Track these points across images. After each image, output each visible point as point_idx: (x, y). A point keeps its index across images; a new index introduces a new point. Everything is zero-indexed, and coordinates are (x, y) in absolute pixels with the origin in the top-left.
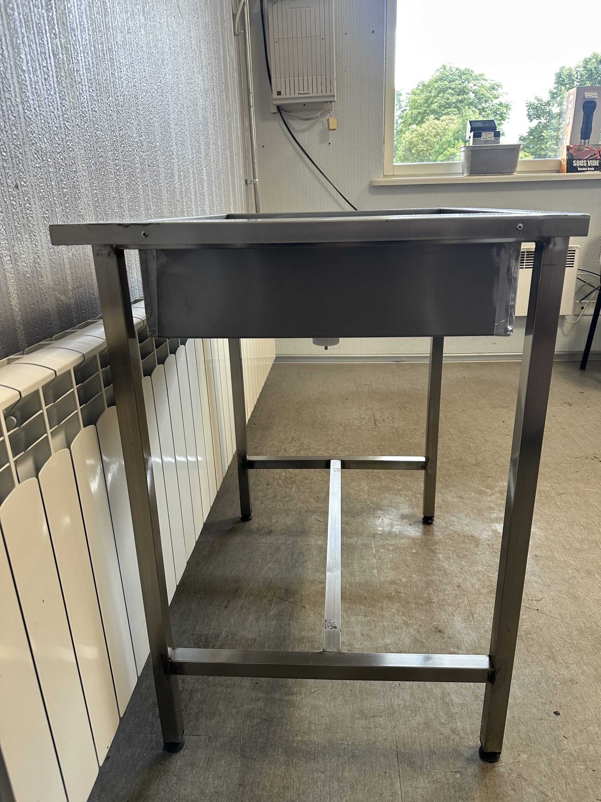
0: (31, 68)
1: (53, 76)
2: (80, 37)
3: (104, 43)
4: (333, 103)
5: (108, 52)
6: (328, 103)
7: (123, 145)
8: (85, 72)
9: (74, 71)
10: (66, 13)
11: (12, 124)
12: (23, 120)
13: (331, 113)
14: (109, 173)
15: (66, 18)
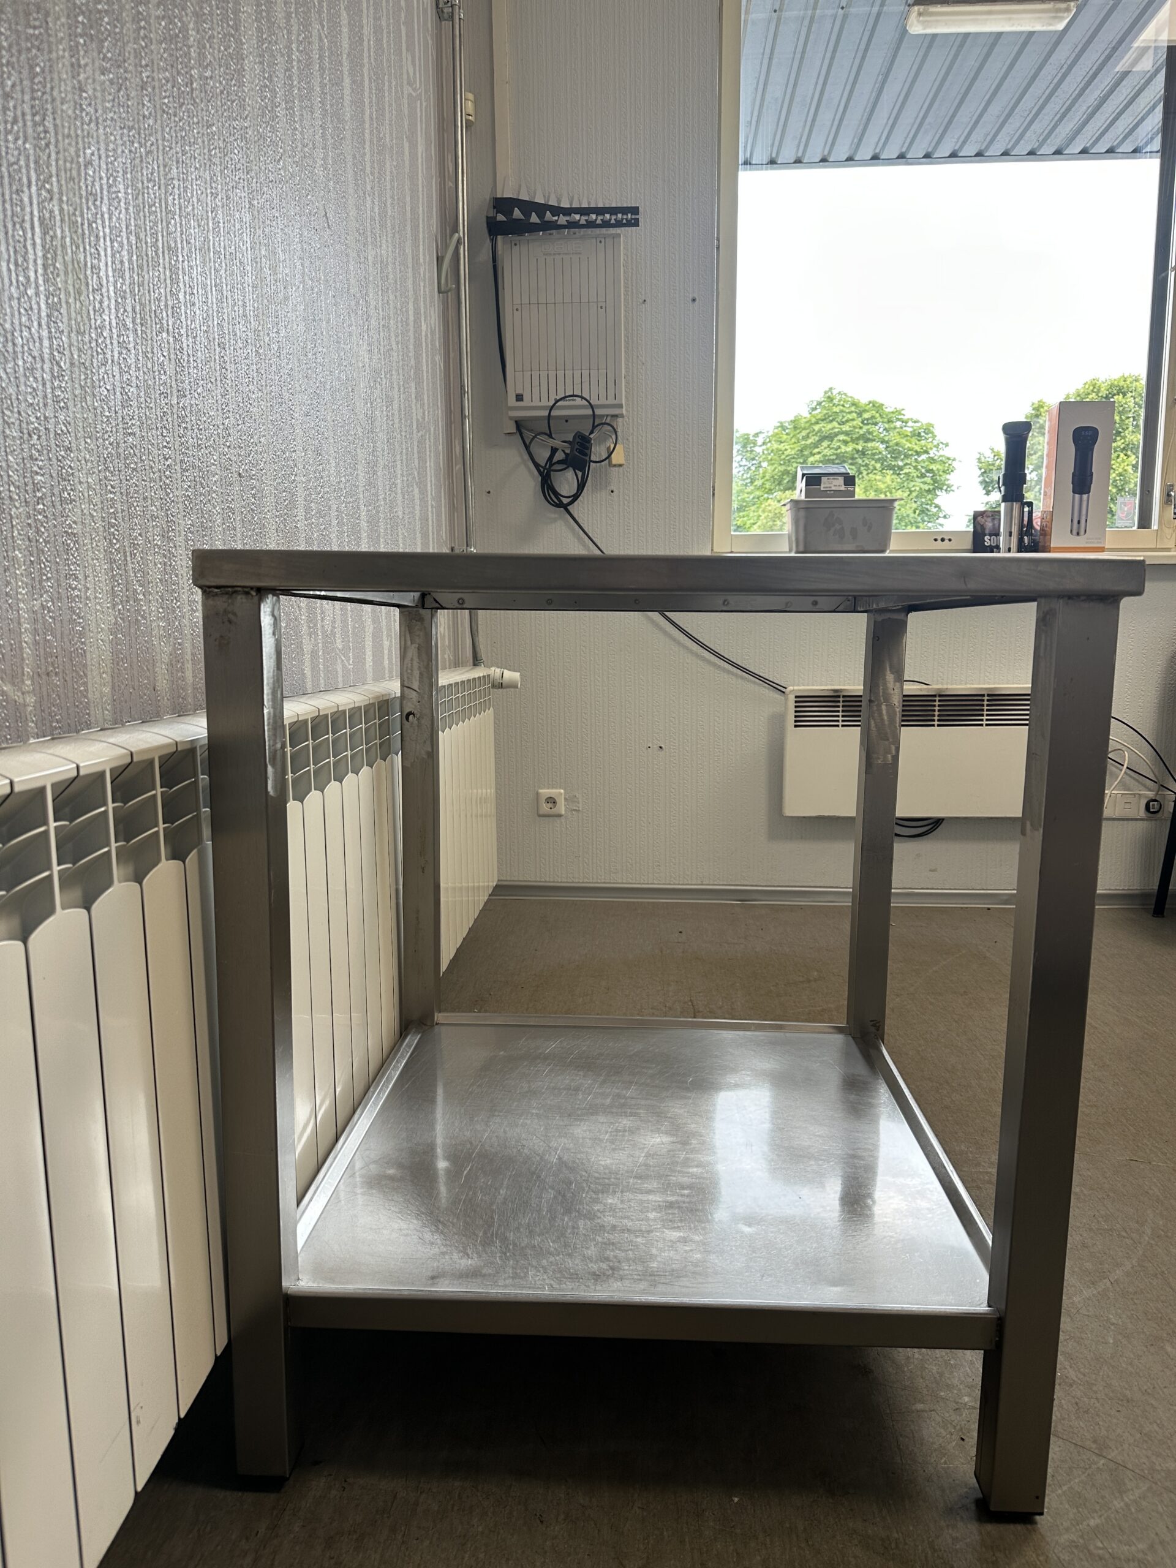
4: (620, 420)
6: (610, 418)
13: (617, 435)
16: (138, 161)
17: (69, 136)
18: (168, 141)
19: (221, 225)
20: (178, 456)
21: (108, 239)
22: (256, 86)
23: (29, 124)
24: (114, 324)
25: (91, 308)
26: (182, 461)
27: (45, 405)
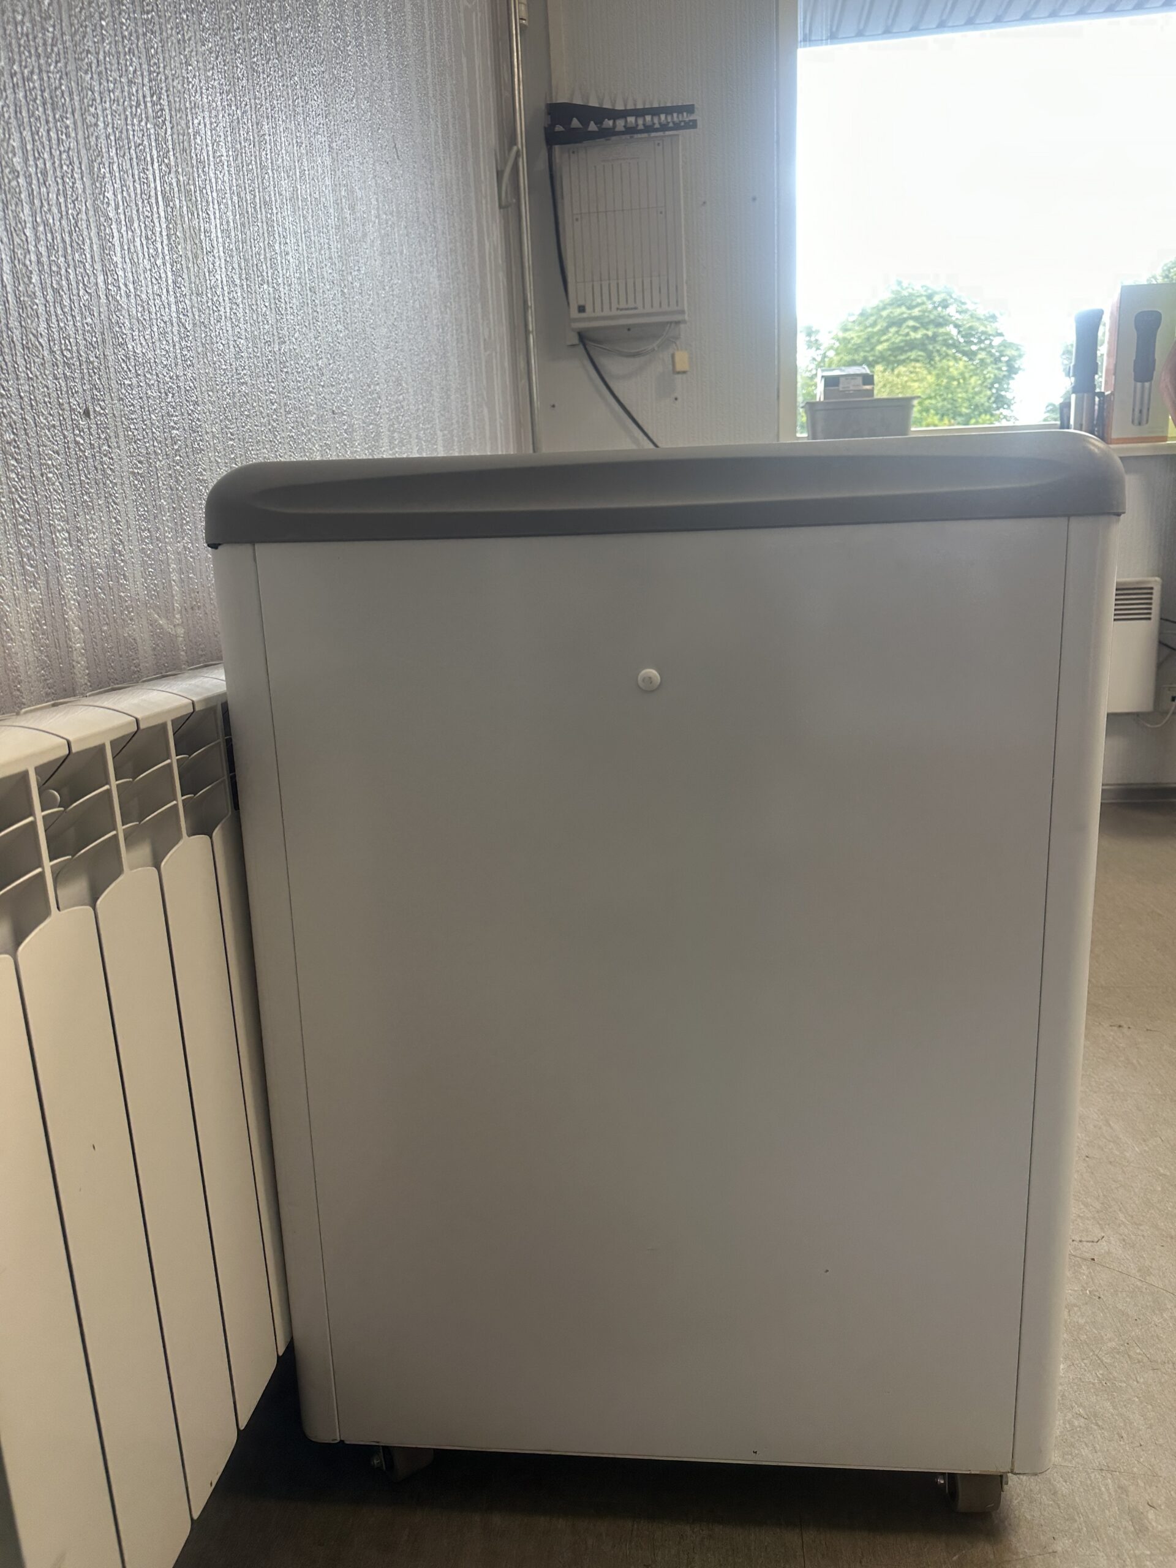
0: (122, 217)
1: (161, 232)
2: (212, 175)
3: (257, 190)
4: (682, 326)
5: (263, 206)
6: (673, 325)
7: (285, 370)
8: (219, 235)
9: (200, 230)
10: (188, 133)
11: (84, 305)
12: (103, 300)
13: (678, 343)
14: (258, 413)
15: (189, 142)
16: (235, 122)
17: (180, 110)
18: (259, 99)
19: (307, 172)
20: (282, 400)
21: (216, 202)
22: (330, 28)
23: (149, 105)
24: (225, 282)
25: (206, 270)
26: (285, 404)
27: (176, 365)
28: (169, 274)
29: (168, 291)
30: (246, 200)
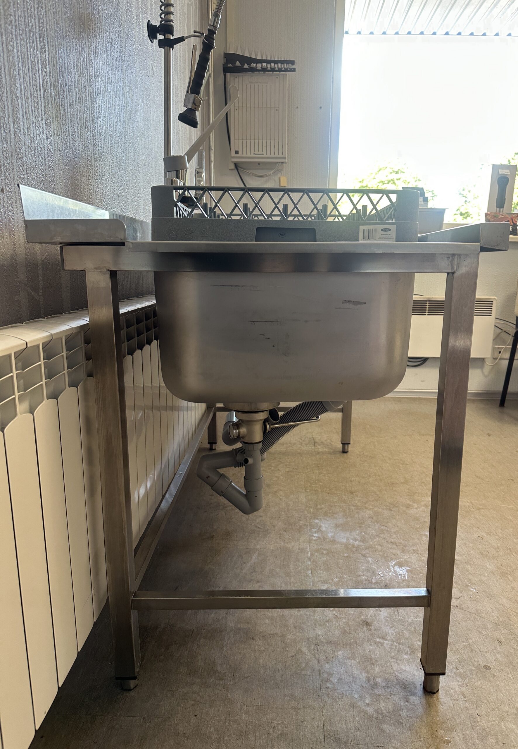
0: (23, 96)
1: (41, 105)
2: (66, 78)
3: (87, 86)
4: (284, 164)
5: (89, 94)
6: (280, 163)
8: (69, 107)
9: (59, 104)
10: (56, 57)
11: (3, 138)
12: (13, 136)
13: (282, 172)
15: (57, 61)
17: (53, 46)
22: (124, 10)
23: (38, 42)
27: (46, 169)
28: (44, 125)
29: (43, 133)
30: (82, 91)
